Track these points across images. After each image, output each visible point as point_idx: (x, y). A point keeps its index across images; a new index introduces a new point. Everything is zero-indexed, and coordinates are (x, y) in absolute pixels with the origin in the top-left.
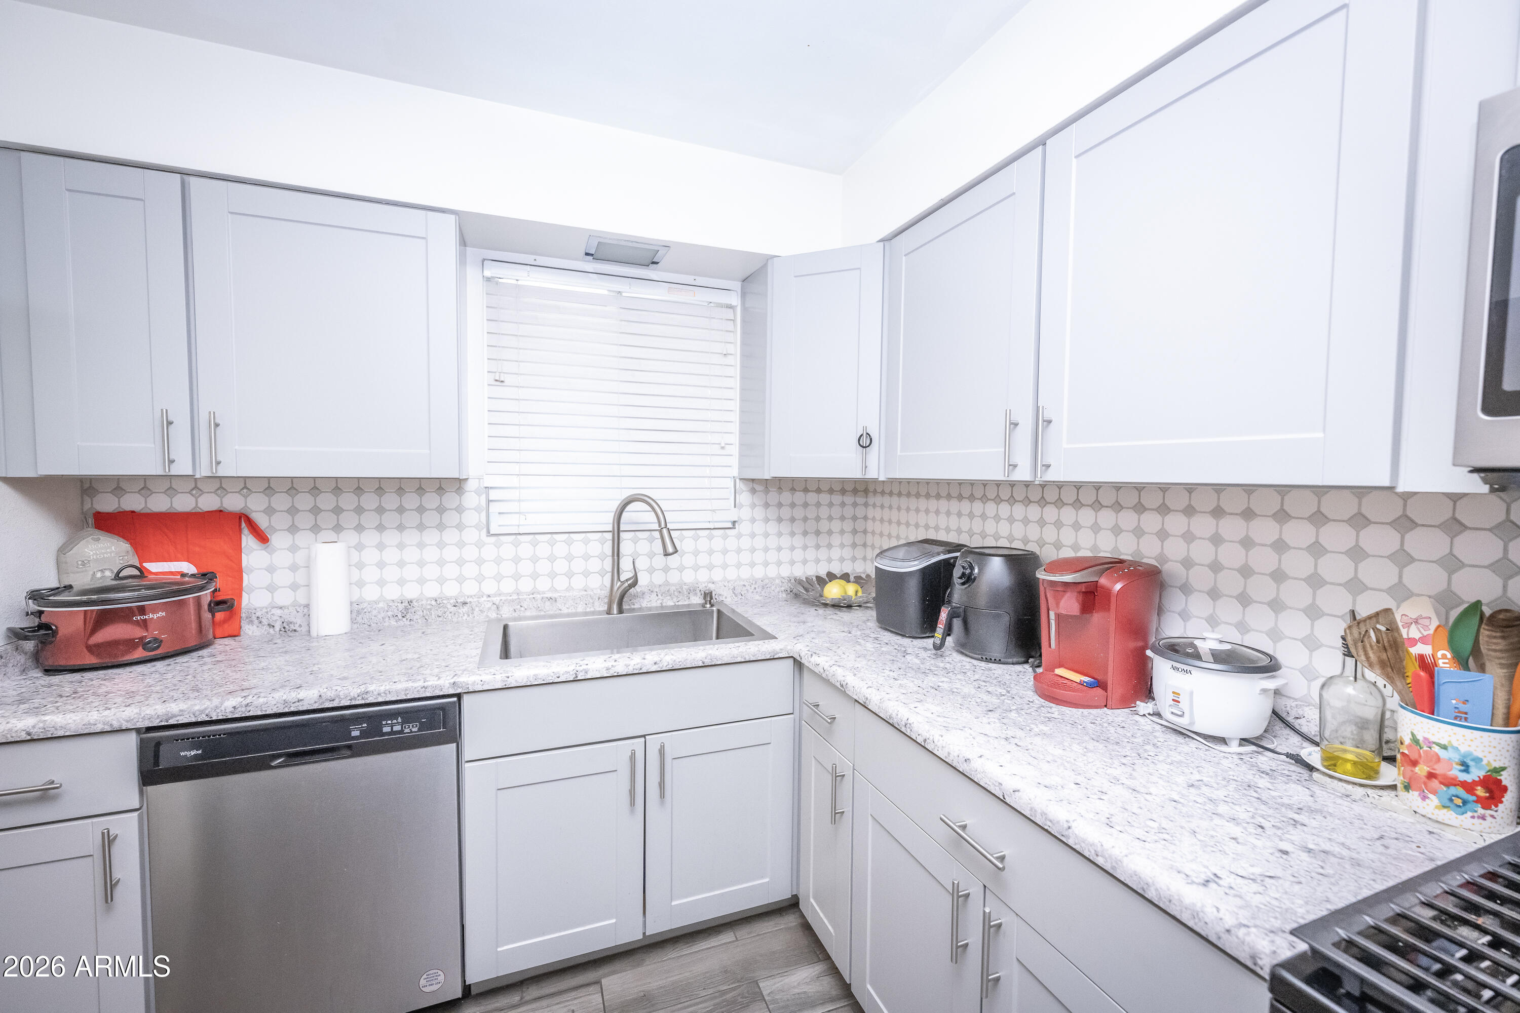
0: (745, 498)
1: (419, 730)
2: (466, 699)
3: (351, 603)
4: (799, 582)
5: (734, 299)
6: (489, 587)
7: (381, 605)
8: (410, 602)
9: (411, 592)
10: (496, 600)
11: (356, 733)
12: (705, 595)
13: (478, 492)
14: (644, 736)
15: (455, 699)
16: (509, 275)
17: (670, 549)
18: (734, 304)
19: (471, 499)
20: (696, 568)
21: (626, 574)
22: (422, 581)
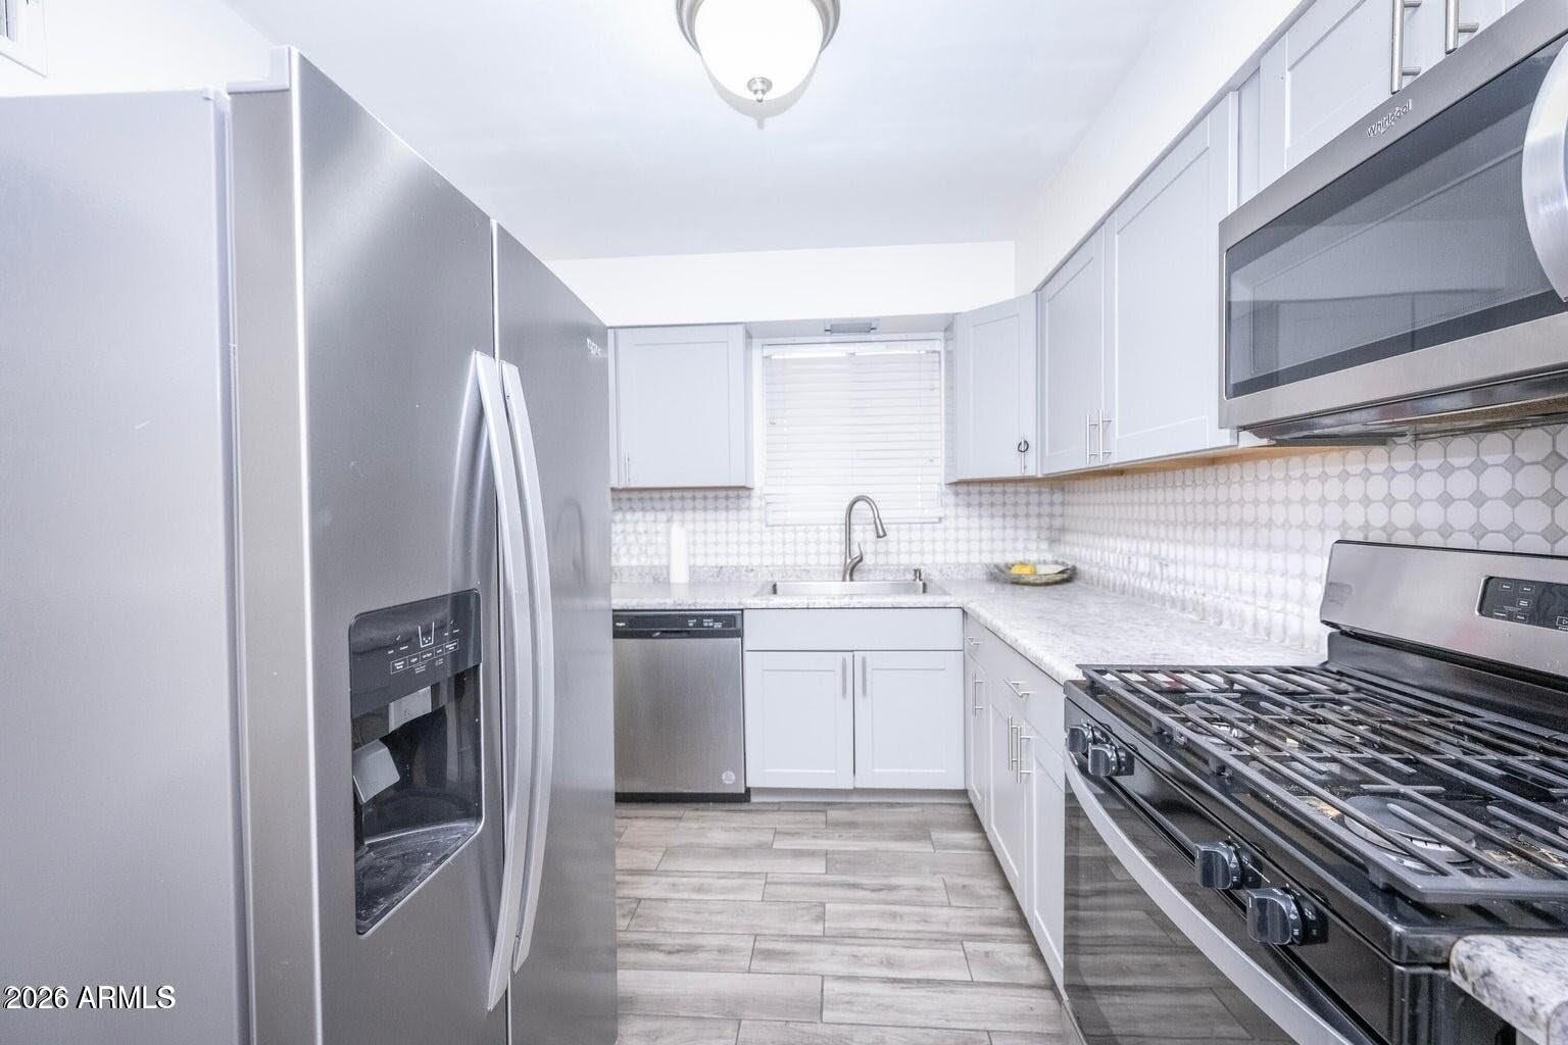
0: (951, 499)
1: (723, 626)
2: (745, 611)
3: (690, 567)
4: (996, 566)
5: (939, 346)
6: (767, 561)
7: (706, 569)
8: (721, 567)
9: (722, 562)
10: (771, 569)
11: (691, 625)
12: (916, 571)
13: (761, 498)
14: (853, 651)
15: (739, 612)
16: (778, 354)
17: (881, 533)
18: (937, 349)
19: (755, 502)
20: (910, 553)
21: (856, 553)
22: (728, 555)
